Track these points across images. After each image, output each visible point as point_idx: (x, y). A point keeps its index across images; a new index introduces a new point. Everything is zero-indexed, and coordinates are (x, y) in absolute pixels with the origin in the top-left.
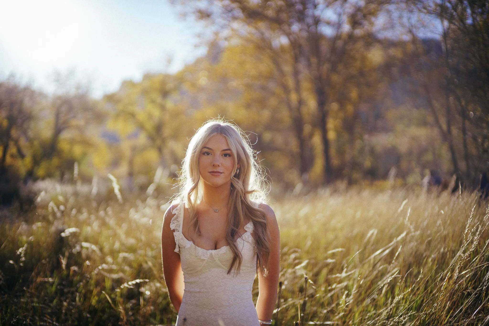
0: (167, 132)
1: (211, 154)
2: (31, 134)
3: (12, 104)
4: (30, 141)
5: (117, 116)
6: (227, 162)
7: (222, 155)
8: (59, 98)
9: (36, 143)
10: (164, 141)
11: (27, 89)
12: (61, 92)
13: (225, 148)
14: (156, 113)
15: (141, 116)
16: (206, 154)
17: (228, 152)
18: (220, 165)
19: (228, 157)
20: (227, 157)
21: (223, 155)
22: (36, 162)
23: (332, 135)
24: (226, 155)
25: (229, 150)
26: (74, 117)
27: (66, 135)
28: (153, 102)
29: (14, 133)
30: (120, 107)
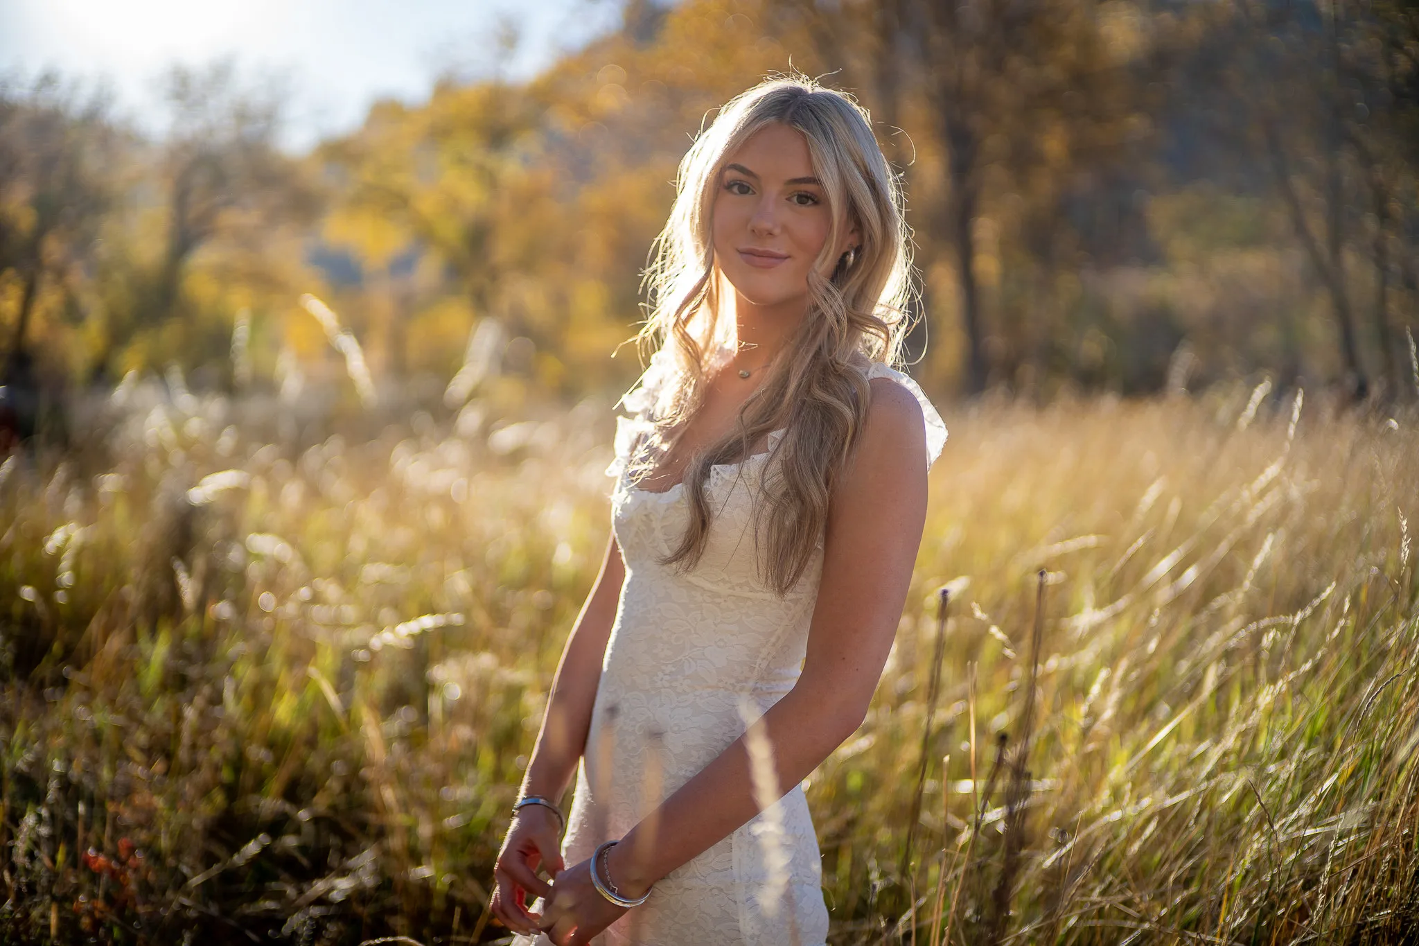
0: (504, 249)
1: (753, 191)
2: (103, 249)
3: (48, 164)
4: (101, 272)
5: (358, 202)
6: (804, 222)
7: (788, 199)
8: (185, 147)
9: (119, 277)
10: (494, 275)
11: (91, 118)
12: (192, 127)
13: (801, 173)
14: (471, 195)
15: (427, 204)
16: (735, 189)
17: (810, 188)
18: (777, 231)
19: (811, 205)
20: (808, 206)
21: (795, 199)
22: (118, 335)
23: (988, 265)
24: (803, 199)
25: (814, 180)
26: (228, 203)
27: (204, 258)
28: (461, 161)
29: (54, 248)
30: (367, 174)
